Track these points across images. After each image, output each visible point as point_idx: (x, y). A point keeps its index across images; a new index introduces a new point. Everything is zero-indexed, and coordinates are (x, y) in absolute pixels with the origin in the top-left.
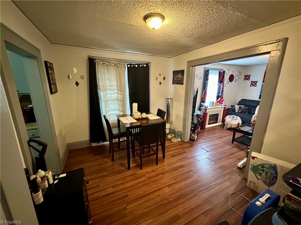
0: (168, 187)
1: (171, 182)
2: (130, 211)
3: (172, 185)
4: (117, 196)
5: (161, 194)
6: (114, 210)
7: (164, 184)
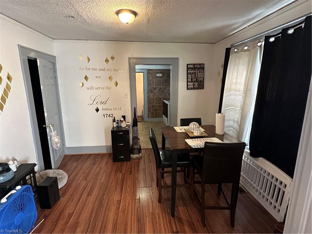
0: (118, 199)
1: (122, 204)
2: (117, 175)
3: (118, 204)
4: (134, 170)
5: (115, 192)
6: (124, 168)
7: (124, 198)
